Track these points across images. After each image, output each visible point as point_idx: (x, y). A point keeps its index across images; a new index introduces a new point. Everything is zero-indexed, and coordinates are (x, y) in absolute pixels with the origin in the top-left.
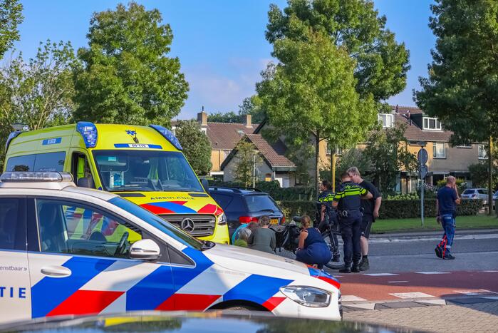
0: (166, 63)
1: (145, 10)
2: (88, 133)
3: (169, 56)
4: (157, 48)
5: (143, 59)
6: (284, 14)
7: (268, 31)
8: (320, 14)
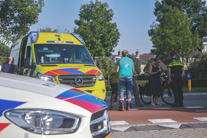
0: (110, 25)
1: (102, 3)
2: (33, 36)
3: (112, 22)
4: (107, 19)
5: (101, 24)
6: (161, 4)
7: (155, 11)
8: (176, 2)
